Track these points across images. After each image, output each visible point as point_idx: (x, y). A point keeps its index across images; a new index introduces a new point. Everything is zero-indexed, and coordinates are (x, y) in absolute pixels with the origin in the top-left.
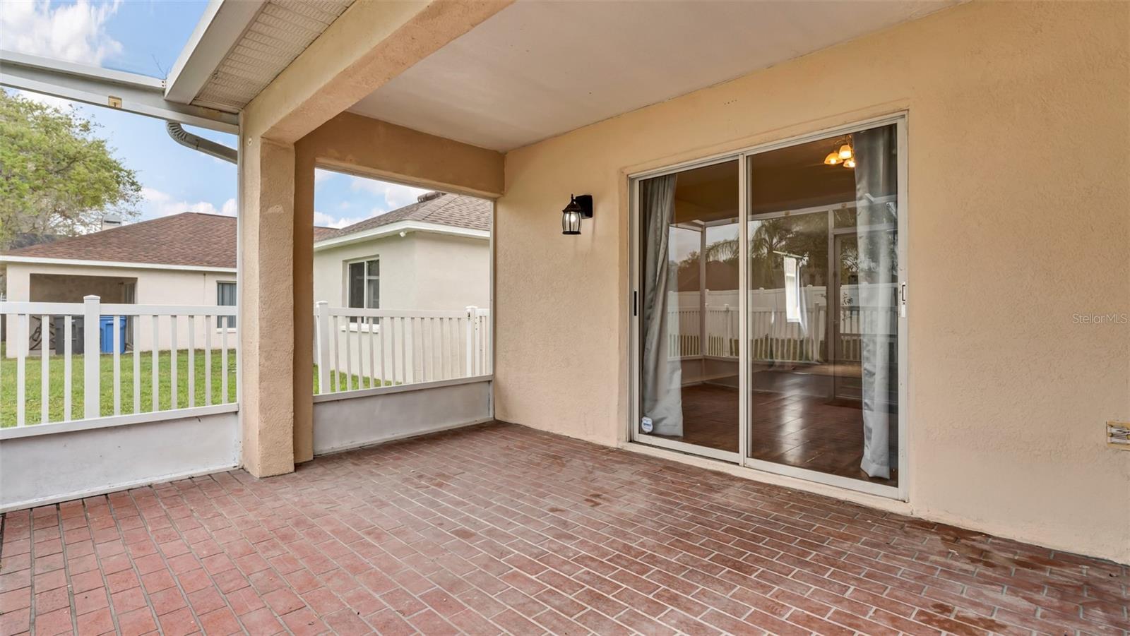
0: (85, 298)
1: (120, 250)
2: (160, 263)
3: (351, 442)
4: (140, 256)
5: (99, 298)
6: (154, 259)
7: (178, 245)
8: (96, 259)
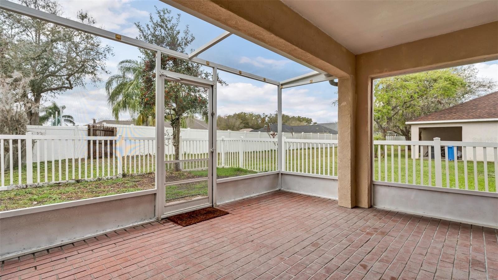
0: (434, 139)
1: (455, 115)
2: (473, 119)
3: (396, 208)
4: (463, 117)
5: (440, 138)
6: (471, 117)
7: (488, 108)
8: (443, 120)
